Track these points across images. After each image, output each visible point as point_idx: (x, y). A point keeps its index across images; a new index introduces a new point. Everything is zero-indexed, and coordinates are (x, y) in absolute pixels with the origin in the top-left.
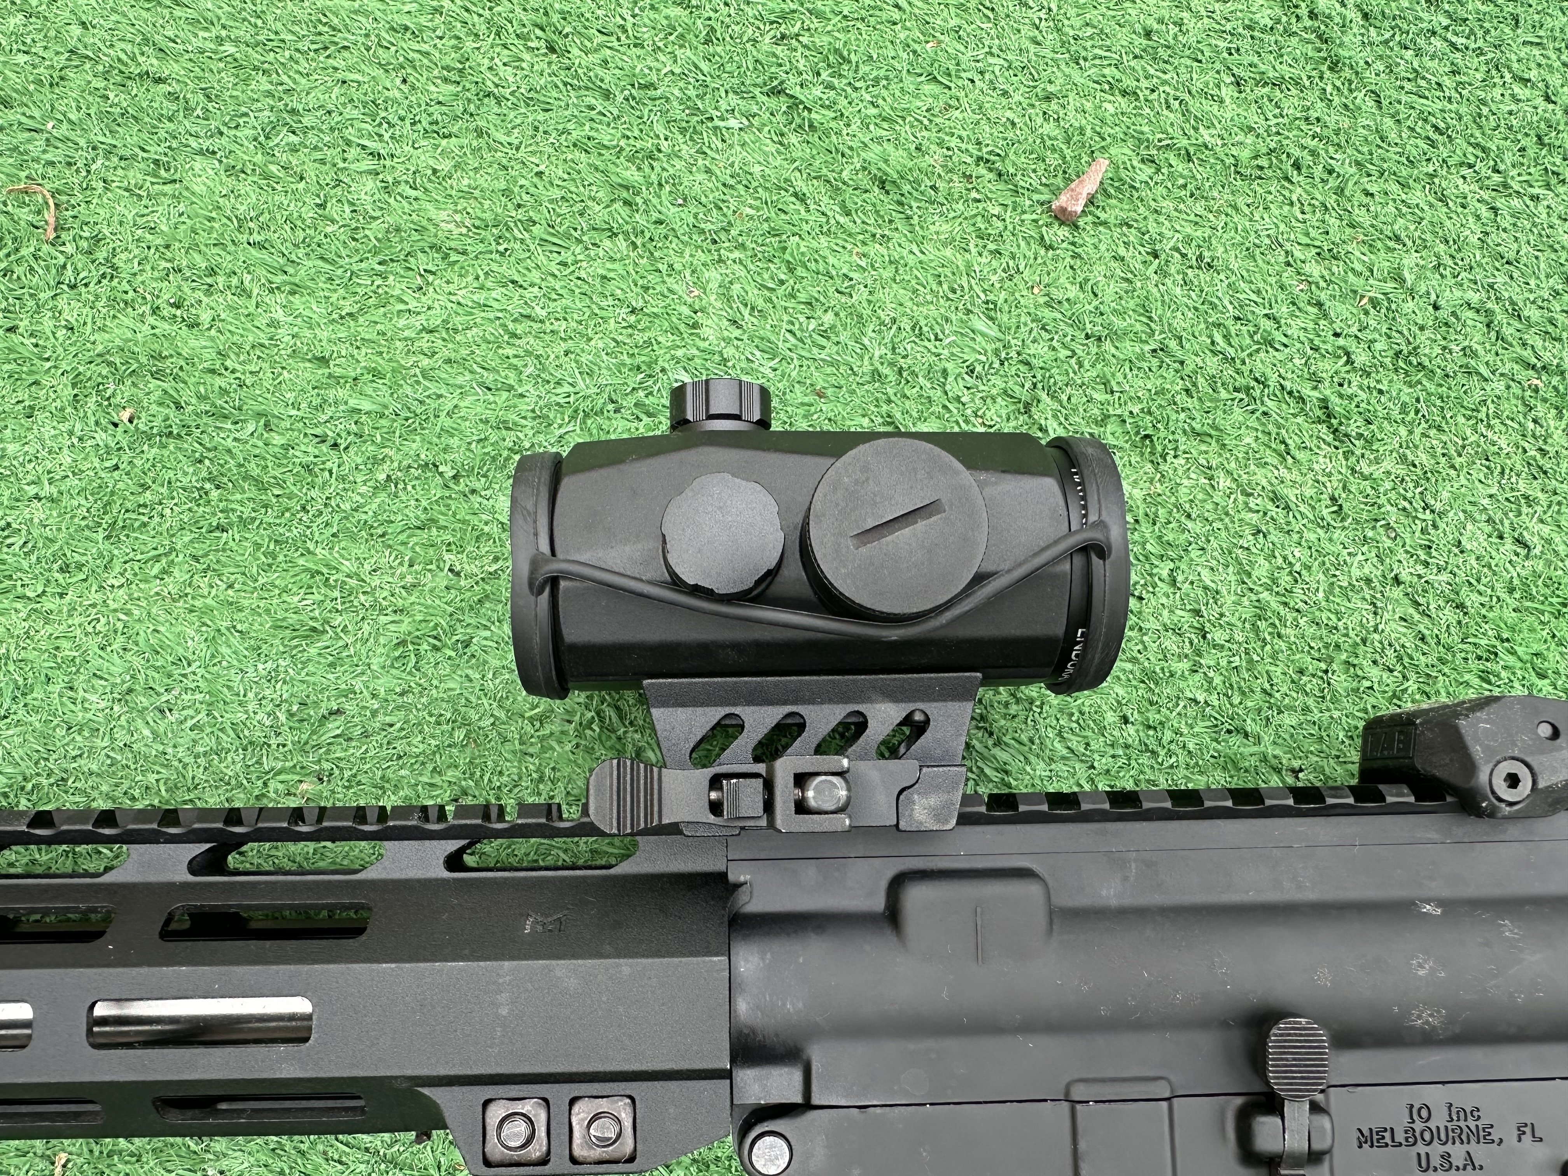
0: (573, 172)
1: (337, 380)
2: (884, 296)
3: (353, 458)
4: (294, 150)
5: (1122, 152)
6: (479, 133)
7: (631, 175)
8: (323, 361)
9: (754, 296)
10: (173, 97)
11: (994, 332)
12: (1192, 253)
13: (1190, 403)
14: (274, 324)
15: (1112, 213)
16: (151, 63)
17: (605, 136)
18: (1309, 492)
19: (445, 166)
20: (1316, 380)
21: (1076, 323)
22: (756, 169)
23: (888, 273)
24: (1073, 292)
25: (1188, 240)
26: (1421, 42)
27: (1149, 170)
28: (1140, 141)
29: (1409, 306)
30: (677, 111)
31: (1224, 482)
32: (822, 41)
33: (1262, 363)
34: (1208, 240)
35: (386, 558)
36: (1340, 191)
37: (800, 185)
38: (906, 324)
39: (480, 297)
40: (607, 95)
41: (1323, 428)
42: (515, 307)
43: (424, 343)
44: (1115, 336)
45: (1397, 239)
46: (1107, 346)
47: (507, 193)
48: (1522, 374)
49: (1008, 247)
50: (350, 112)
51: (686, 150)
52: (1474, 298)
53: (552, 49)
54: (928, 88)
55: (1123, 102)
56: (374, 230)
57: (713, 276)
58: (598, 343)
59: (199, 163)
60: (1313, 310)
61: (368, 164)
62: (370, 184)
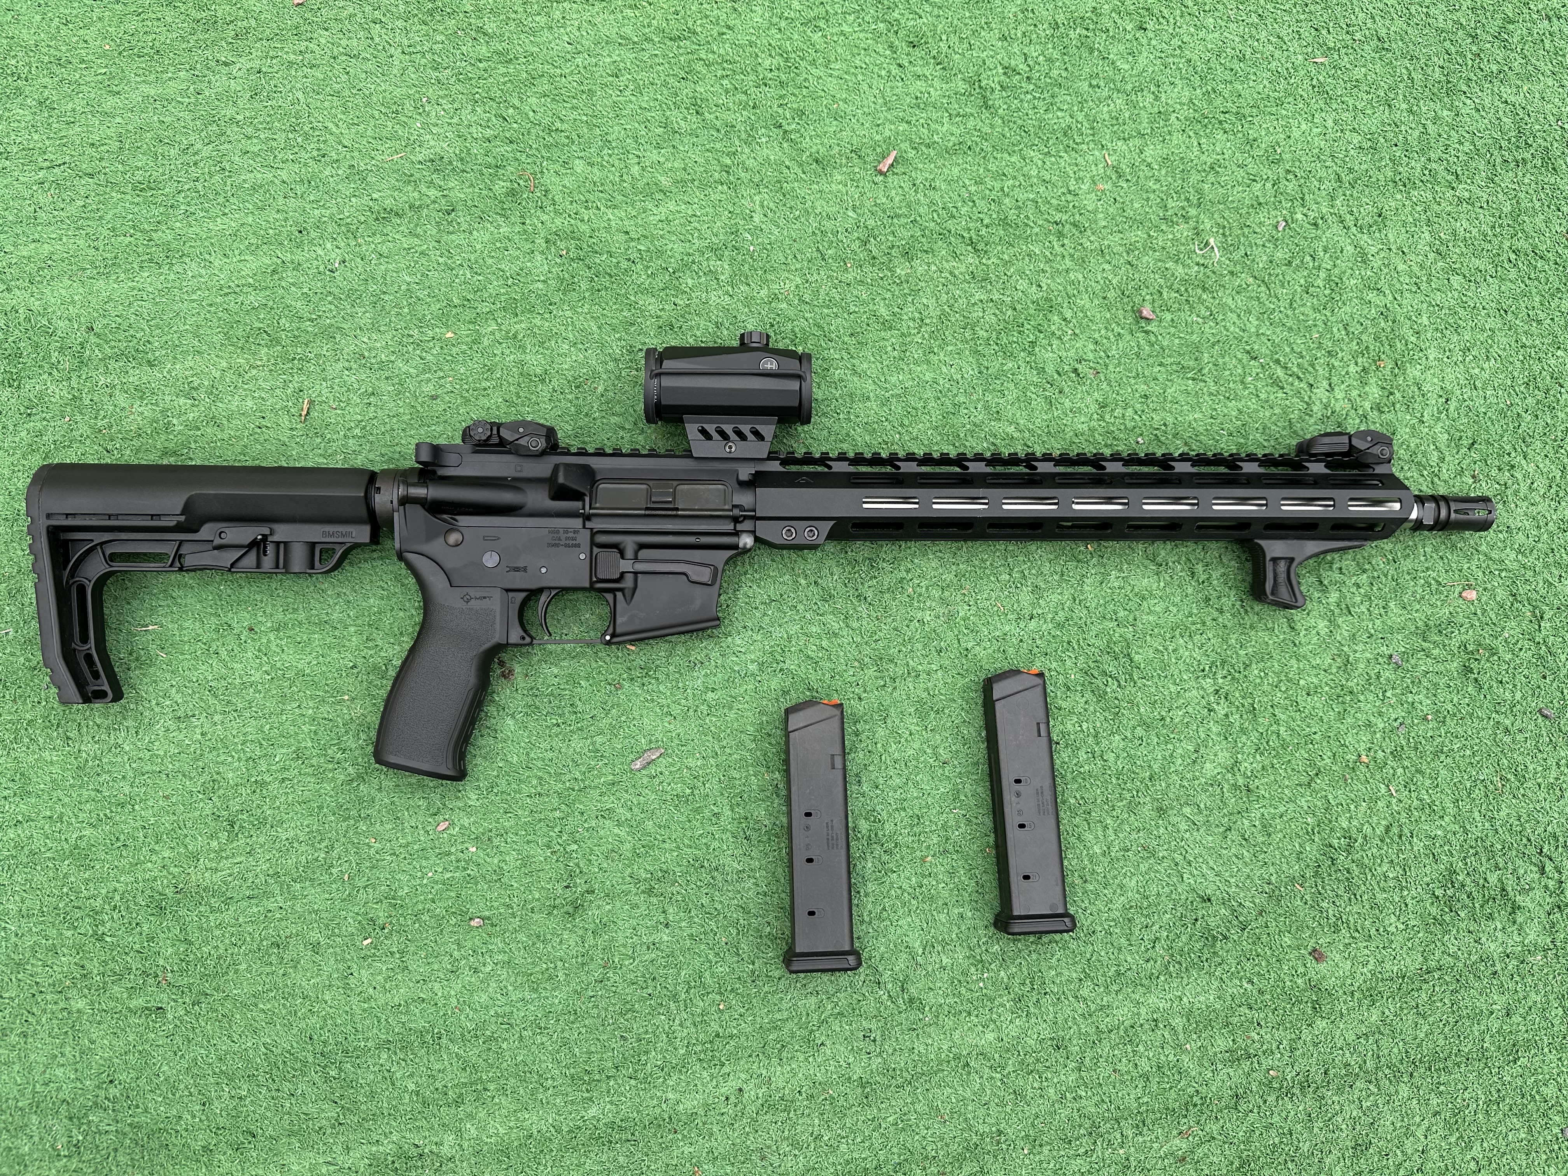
0: (707, 161)
1: (632, 239)
2: (817, 204)
3: (640, 266)
4: (610, 156)
5: (905, 146)
6: (674, 147)
7: (728, 162)
8: (627, 233)
9: (772, 205)
10: (568, 137)
11: (855, 216)
12: (928, 184)
13: (924, 240)
14: (609, 219)
15: (899, 169)
16: (558, 125)
17: (718, 146)
18: (963, 270)
19: (662, 160)
20: (969, 230)
21: (884, 212)
22: (772, 157)
23: (819, 195)
24: (884, 200)
25: (926, 179)
26: (1022, 96)
27: (914, 152)
28: (911, 140)
29: (1007, 201)
30: (744, 136)
31: (934, 268)
32: (795, 106)
33: (950, 225)
34: (933, 179)
35: (654, 300)
36: (984, 158)
37: (787, 163)
38: (824, 214)
39: (678, 208)
40: (718, 130)
41: (969, 248)
42: (690, 212)
43: (660, 225)
44: (898, 216)
45: (1005, 175)
46: (895, 220)
47: (685, 169)
48: (1046, 224)
49: (861, 185)
50: (628, 140)
51: (747, 150)
52: (1032, 196)
53: (697, 113)
54: (835, 123)
55: (906, 126)
56: (640, 185)
57: (757, 198)
58: (718, 224)
59: (577, 162)
60: (971, 204)
61: (637, 160)
62: (637, 167)
